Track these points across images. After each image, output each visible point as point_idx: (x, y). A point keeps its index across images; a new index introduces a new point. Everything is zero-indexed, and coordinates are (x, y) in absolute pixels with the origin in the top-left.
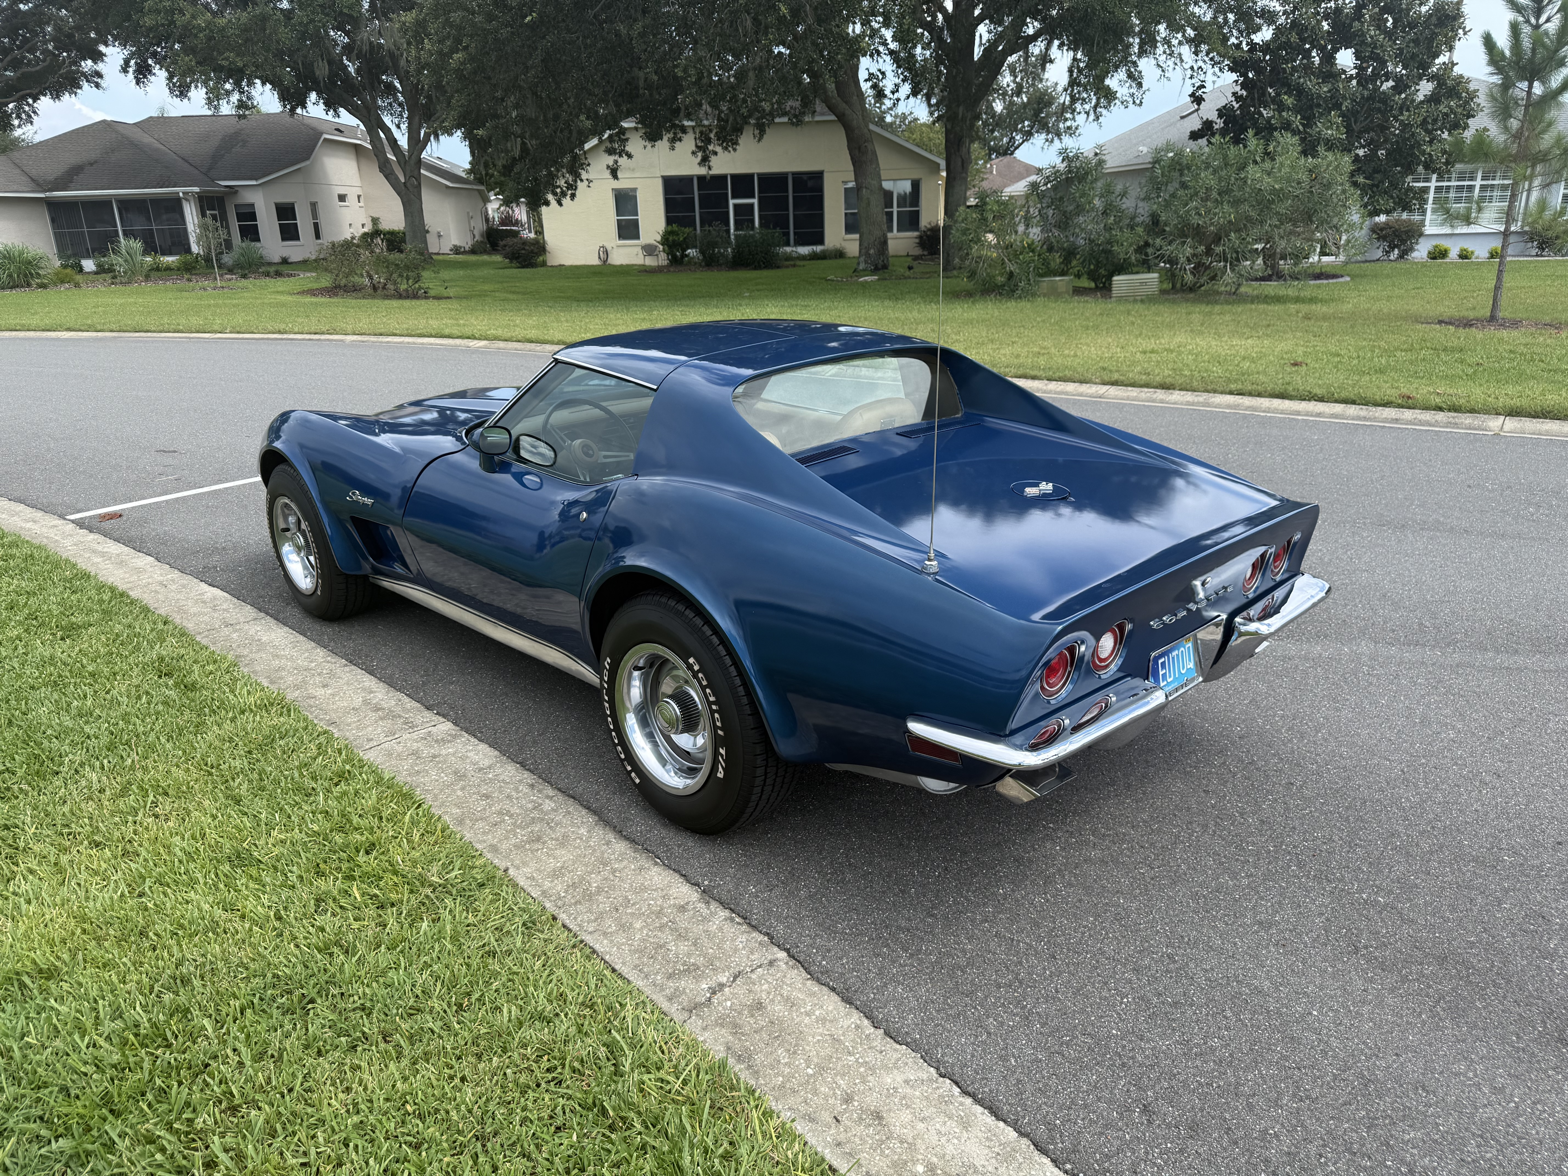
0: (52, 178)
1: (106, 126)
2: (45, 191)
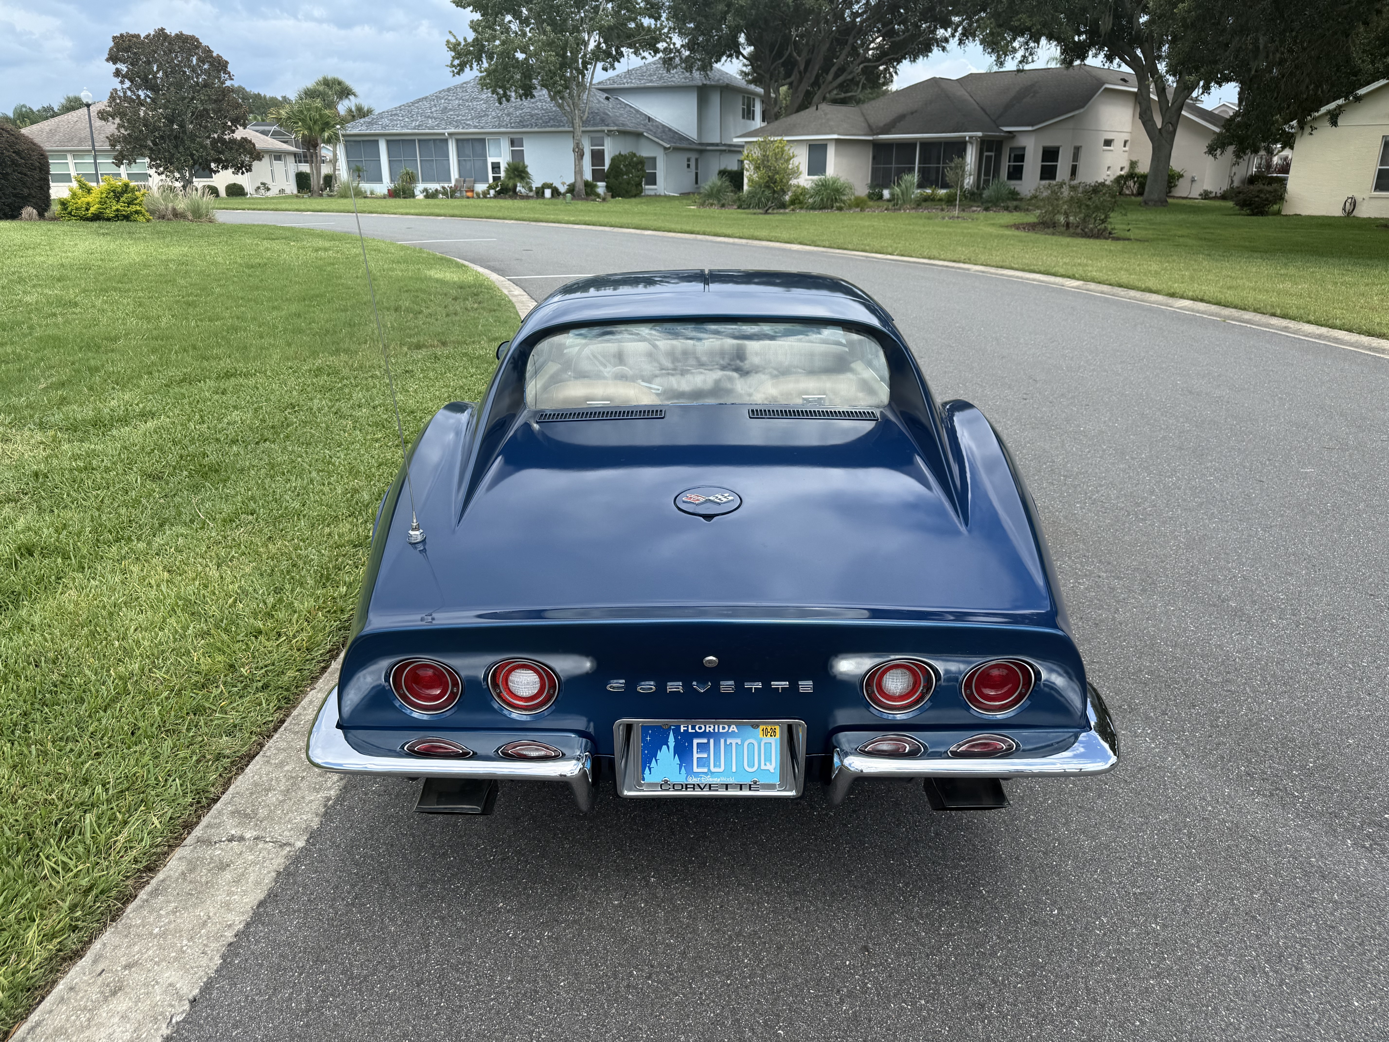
0: (881, 124)
1: (935, 82)
2: (874, 134)
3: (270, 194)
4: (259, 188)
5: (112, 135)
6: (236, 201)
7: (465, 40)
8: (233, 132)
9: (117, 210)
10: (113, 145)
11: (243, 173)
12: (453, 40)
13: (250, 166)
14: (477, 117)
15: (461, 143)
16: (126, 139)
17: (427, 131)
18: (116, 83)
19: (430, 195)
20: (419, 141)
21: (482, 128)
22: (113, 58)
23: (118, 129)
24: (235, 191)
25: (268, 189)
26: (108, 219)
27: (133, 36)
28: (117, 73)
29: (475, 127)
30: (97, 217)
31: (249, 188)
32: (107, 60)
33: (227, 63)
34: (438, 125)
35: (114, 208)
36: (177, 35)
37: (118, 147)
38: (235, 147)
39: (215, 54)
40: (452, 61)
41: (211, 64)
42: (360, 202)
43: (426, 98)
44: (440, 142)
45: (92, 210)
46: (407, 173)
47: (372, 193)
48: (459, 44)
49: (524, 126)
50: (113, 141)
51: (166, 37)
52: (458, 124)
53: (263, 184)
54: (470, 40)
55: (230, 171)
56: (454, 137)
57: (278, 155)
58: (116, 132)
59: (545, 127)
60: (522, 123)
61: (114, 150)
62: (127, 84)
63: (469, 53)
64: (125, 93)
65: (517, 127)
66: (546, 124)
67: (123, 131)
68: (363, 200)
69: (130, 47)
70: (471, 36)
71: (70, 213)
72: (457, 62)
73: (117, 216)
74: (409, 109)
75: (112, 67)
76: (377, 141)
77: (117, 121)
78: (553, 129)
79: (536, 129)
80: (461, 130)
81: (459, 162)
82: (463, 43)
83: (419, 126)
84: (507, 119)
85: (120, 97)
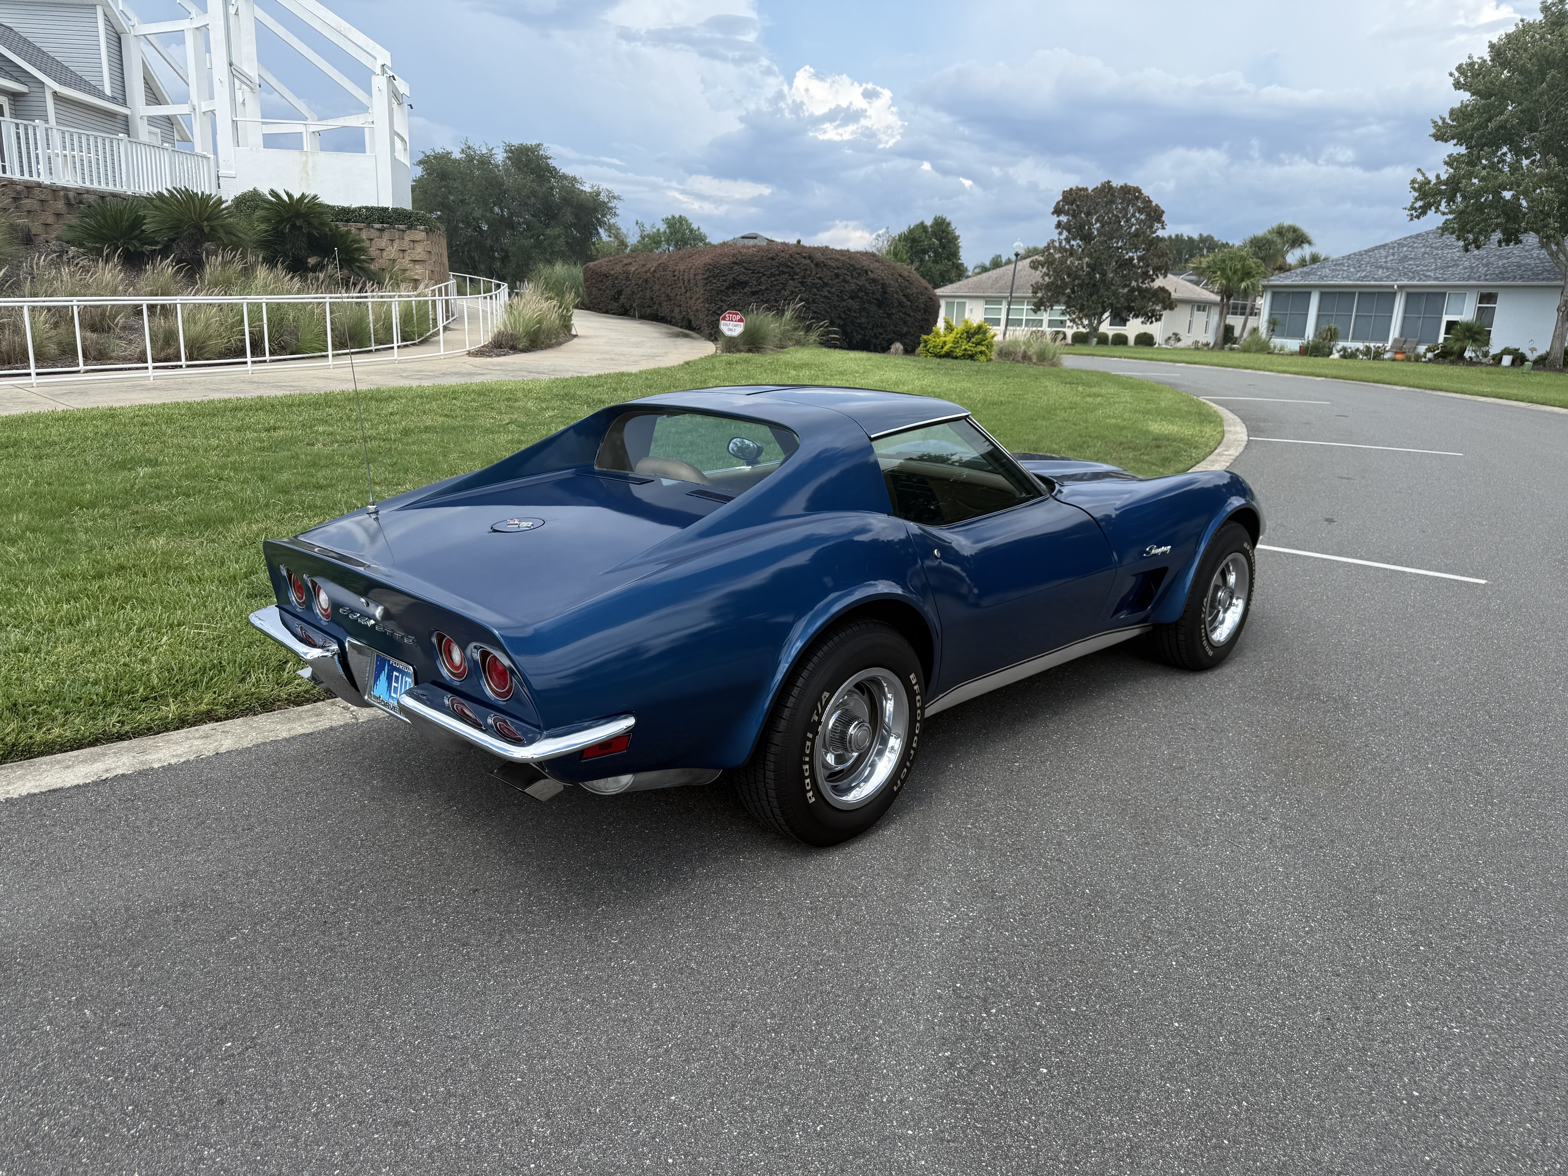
3: (1179, 345)
4: (1169, 338)
5: (1037, 283)
6: (1146, 351)
7: (1438, 177)
8: (1153, 280)
9: (965, 350)
10: (1035, 292)
11: (1152, 322)
12: (1420, 178)
13: (1161, 315)
14: (1442, 268)
15: (1413, 297)
16: (1048, 287)
17: (1373, 283)
18: (1054, 235)
19: (1347, 355)
20: (1360, 293)
21: (1445, 280)
22: (1058, 211)
23: (1042, 277)
24: (1145, 340)
25: (1179, 340)
26: (956, 358)
27: (1081, 190)
28: (1059, 225)
29: (1436, 279)
30: (949, 355)
31: (1159, 339)
32: (1053, 213)
33: (1163, 212)
34: (1388, 277)
35: (963, 347)
36: (1121, 187)
37: (1039, 295)
38: (1148, 296)
39: (1154, 204)
40: (1414, 203)
41: (1148, 215)
42: (1263, 358)
43: (1385, 246)
44: (1387, 296)
45: (946, 348)
46: (1330, 330)
47: (1282, 349)
48: (1429, 182)
49: (1503, 279)
50: (1036, 289)
51: (1111, 188)
52: (1415, 274)
53: (1175, 334)
54: (1444, 177)
55: (1140, 320)
56: (1405, 290)
57: (1201, 306)
58: (1040, 280)
59: (1533, 280)
60: (1502, 276)
61: (1034, 297)
62: (1065, 233)
63: (1441, 193)
64: (1060, 243)
65: (1493, 280)
66: (1536, 276)
67: (1047, 279)
68: (1270, 356)
69: (1075, 200)
70: (1445, 173)
71: (928, 350)
72: (1419, 204)
73: (964, 355)
74: (1357, 259)
75: (1055, 219)
76: (1310, 293)
77: (1045, 270)
78: (1544, 283)
79: (1520, 283)
80: (1415, 283)
81: (1404, 319)
82: (1434, 181)
83: (1365, 276)
84: (1482, 270)
85: (1055, 248)
